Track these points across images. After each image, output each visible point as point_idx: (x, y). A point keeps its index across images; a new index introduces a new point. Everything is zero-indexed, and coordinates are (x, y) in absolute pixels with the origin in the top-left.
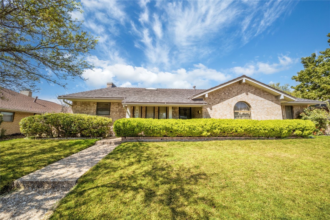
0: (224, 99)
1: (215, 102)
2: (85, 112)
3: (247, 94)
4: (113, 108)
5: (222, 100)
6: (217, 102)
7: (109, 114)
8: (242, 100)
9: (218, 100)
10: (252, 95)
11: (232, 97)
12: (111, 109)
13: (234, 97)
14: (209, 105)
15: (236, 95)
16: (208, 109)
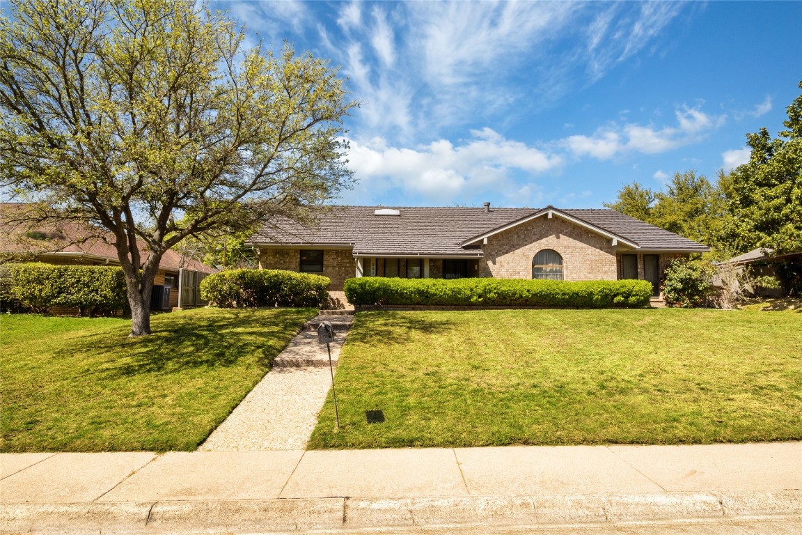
0: (518, 245)
1: (500, 251)
2: (281, 266)
3: (558, 238)
4: (328, 260)
5: (513, 247)
6: (505, 251)
7: (322, 271)
8: (547, 248)
9: (507, 247)
10: (567, 238)
11: (531, 243)
12: (325, 262)
13: (534, 243)
14: (491, 255)
15: (538, 239)
16: (490, 263)
